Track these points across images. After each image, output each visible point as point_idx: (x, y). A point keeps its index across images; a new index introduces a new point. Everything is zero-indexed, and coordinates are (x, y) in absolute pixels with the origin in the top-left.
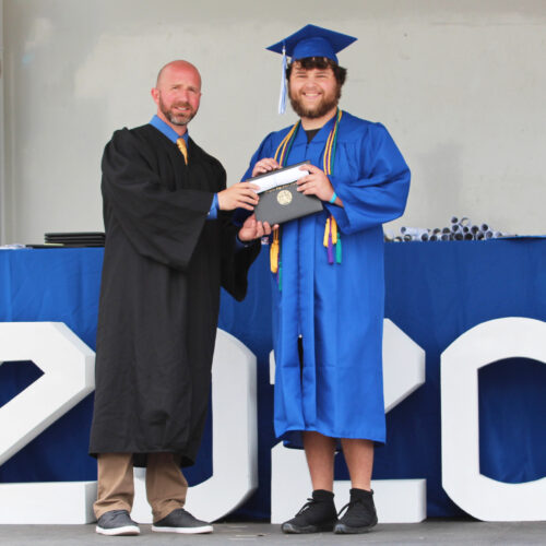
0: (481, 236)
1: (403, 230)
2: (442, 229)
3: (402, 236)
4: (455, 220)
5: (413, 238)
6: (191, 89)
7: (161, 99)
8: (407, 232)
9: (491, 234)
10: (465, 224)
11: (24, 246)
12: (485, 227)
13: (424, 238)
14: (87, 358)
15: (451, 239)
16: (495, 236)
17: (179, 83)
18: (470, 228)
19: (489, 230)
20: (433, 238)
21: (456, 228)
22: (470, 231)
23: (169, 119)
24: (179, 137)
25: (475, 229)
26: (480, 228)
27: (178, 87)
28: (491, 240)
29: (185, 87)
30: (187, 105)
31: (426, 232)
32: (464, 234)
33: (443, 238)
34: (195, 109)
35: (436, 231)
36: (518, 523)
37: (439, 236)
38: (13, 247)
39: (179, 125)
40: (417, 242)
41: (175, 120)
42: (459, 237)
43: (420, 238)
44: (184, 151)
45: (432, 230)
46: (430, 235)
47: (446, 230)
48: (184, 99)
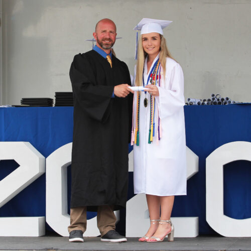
0: (226, 103)
1: (189, 99)
2: (207, 100)
3: (189, 103)
4: (213, 95)
5: (194, 103)
6: (111, 32)
7: (97, 37)
8: (191, 101)
9: (230, 102)
10: (218, 97)
11: (11, 106)
12: (227, 99)
13: (199, 103)
14: (40, 158)
15: (211, 104)
16: (232, 103)
17: (105, 29)
18: (220, 99)
19: (229, 100)
20: (203, 104)
21: (213, 99)
22: (220, 101)
23: (102, 46)
24: (107, 55)
25: (223, 99)
26: (225, 99)
27: (105, 31)
28: (230, 105)
29: (108, 31)
30: (110, 39)
31: (200, 101)
32: (217, 102)
33: (207, 103)
34: (113, 41)
35: (204, 100)
36: (241, 238)
37: (206, 103)
38: (6, 107)
39: (106, 49)
40: (195, 105)
41: (104, 46)
42: (215, 103)
43: (197, 103)
44: (110, 61)
45: (203, 100)
46: (201, 102)
47: (209, 100)
48: (108, 37)
